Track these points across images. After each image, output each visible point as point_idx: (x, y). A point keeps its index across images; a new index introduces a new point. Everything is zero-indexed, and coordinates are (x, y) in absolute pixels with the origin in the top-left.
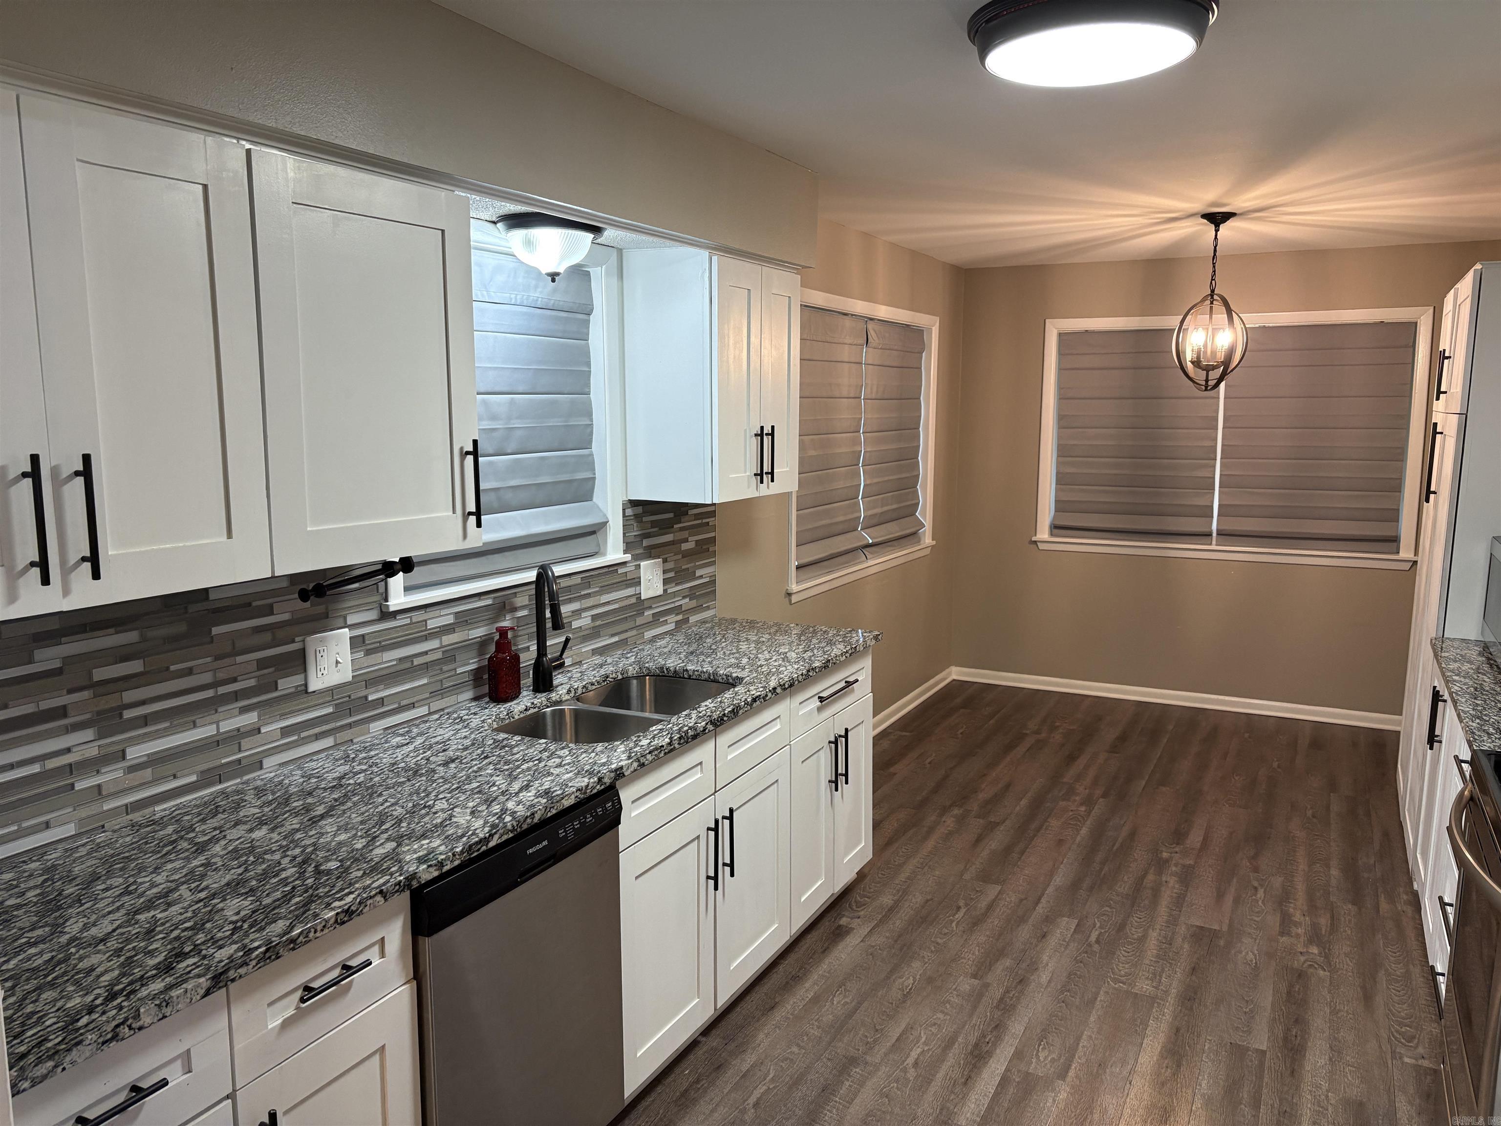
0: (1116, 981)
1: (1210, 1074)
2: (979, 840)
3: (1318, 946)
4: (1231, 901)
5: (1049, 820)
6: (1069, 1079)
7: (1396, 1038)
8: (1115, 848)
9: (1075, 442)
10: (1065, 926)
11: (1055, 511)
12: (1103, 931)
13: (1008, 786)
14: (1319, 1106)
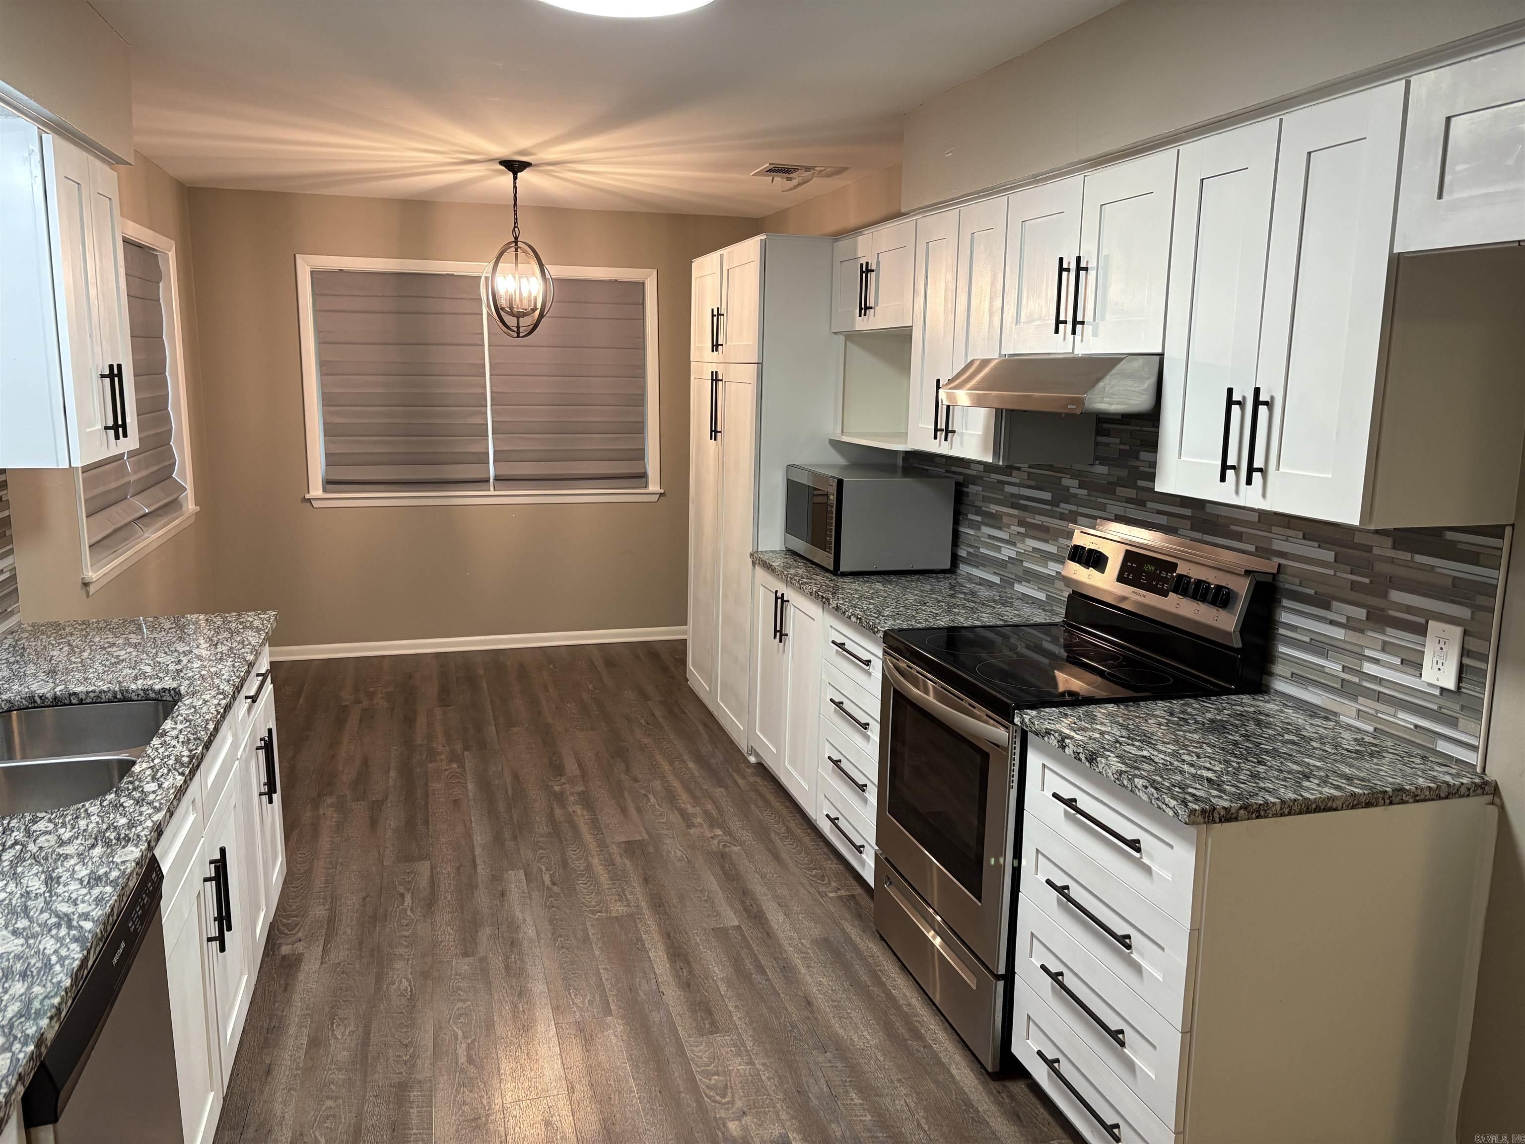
0: (594, 912)
1: (715, 960)
2: (374, 823)
3: (719, 828)
4: (635, 812)
5: (429, 785)
6: (614, 1013)
7: (813, 881)
8: (510, 794)
9: (339, 390)
10: (515, 880)
11: (326, 465)
12: (552, 872)
13: (365, 762)
14: (802, 953)
